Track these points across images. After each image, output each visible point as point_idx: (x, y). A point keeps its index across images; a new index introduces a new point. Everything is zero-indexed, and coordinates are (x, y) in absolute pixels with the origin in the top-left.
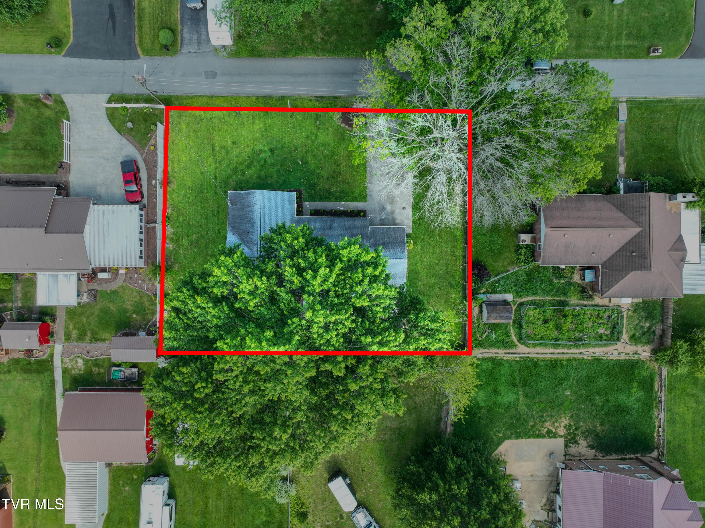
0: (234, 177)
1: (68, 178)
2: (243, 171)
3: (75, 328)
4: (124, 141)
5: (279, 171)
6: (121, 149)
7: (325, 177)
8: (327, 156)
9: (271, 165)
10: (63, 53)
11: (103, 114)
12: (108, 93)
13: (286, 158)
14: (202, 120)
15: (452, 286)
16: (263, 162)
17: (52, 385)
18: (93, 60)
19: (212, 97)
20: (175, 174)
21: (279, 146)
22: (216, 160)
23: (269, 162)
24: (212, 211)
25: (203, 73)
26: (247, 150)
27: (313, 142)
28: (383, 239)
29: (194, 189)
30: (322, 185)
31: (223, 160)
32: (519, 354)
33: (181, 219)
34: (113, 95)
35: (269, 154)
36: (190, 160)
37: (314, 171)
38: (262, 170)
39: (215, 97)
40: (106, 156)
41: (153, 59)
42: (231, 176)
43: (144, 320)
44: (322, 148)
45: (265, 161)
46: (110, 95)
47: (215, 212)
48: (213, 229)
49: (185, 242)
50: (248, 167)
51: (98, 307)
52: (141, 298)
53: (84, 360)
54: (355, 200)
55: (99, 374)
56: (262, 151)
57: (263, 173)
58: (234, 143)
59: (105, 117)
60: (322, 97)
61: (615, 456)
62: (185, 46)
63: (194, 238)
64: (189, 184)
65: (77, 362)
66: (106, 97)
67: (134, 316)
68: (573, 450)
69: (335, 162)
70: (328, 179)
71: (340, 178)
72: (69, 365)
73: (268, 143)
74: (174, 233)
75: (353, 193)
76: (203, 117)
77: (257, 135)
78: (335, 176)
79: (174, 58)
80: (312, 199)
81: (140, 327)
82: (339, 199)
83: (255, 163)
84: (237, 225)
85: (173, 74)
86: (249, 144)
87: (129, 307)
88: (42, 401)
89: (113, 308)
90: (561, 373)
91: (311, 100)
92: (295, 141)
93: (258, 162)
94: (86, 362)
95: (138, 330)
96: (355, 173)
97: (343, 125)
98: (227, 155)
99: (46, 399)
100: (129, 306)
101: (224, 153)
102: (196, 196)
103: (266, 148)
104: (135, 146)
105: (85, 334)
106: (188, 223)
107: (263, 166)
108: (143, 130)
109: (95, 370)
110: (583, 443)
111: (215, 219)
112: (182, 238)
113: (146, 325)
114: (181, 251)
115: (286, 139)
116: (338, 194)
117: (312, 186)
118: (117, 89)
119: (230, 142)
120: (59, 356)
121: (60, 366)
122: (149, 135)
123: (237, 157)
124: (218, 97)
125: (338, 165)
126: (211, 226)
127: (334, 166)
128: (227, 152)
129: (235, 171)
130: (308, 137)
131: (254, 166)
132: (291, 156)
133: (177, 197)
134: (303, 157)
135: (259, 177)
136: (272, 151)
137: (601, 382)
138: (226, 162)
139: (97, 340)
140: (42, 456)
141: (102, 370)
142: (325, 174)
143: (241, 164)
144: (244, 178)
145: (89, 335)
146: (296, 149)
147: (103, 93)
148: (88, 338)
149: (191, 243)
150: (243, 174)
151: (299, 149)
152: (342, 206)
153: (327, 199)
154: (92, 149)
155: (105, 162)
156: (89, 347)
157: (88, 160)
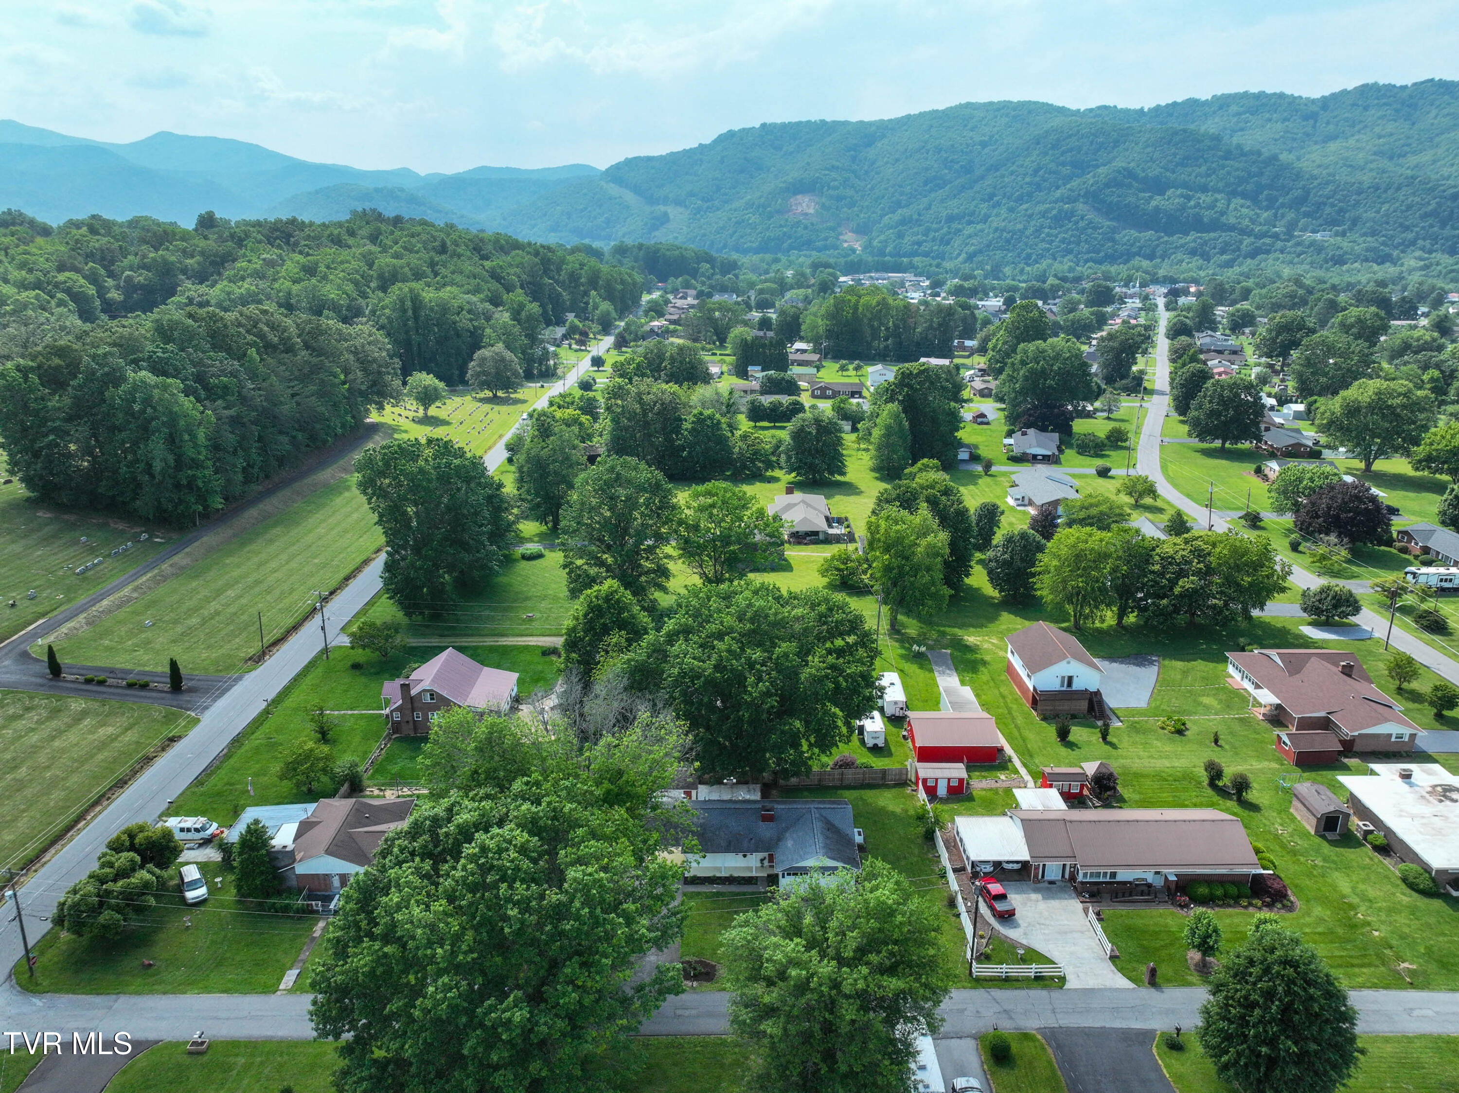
1: (1083, 904)
4: (1024, 942)
6: (1025, 934)
10: (1158, 1033)
12: (1069, 990)
17: (1023, 764)
18: (1107, 1026)
34: (1061, 988)
40: (1043, 926)
41: (1016, 1030)
46: (1065, 987)
49: (913, 858)
52: (952, 818)
53: (1000, 779)
54: (699, 893)
55: (980, 772)
62: (973, 1045)
65: (1006, 777)
66: (1069, 985)
72: (1014, 777)
75: (701, 899)
79: (984, 1030)
82: (720, 894)
88: (1031, 754)
94: (996, 777)
95: (948, 798)
96: (698, 918)
97: (713, 962)
99: (1027, 757)
104: (1007, 937)
108: (1003, 954)
109: (985, 771)
112: (918, 861)
113: (940, 801)
114: (916, 851)
116: (721, 898)
118: (1056, 994)
120: (1026, 780)
122: (991, 947)
139: (991, 790)
141: (977, 773)
145: (1000, 792)
147: (1076, 990)
148: (1001, 789)
152: (715, 888)
153: (736, 894)
154: (1066, 933)
155: (1043, 921)
156: (998, 785)
157: (1066, 922)
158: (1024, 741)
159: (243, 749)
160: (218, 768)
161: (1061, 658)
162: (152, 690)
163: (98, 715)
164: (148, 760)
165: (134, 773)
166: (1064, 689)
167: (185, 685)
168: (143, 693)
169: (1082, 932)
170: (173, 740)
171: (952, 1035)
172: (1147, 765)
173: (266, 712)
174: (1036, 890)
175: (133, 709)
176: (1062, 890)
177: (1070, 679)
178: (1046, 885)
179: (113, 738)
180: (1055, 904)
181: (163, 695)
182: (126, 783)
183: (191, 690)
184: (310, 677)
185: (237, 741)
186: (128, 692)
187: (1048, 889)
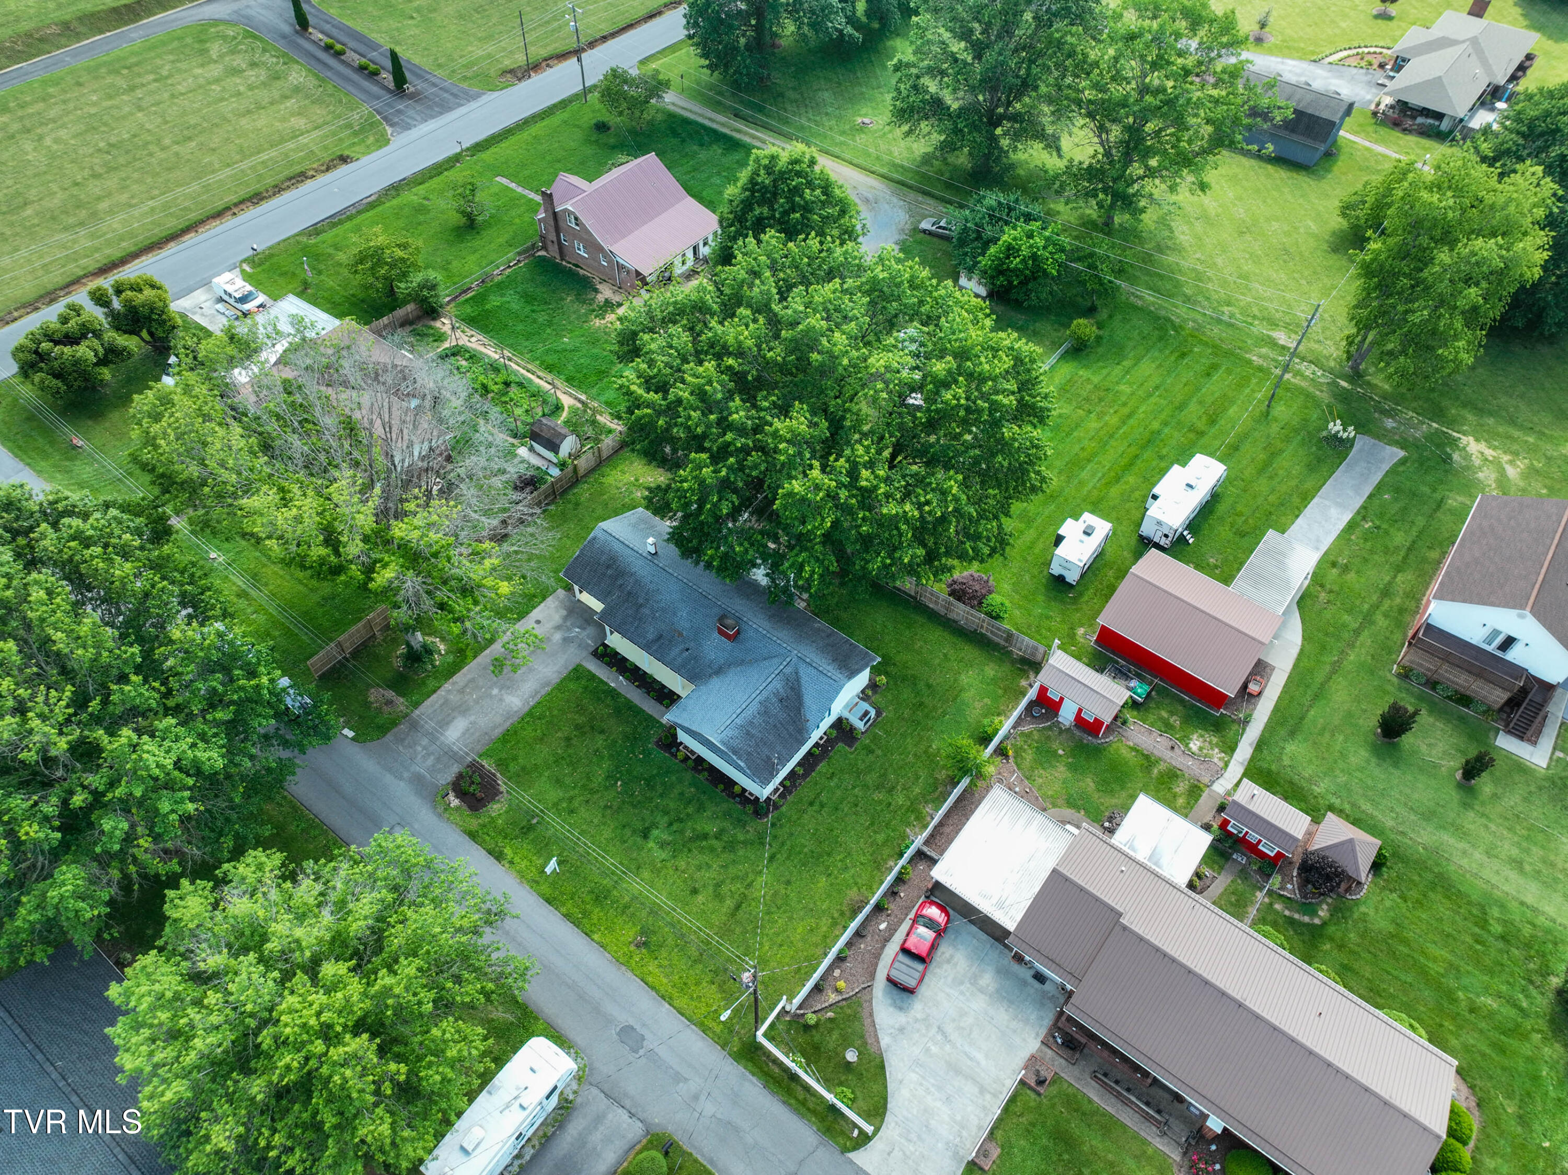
0: (741, 837)
1: (1039, 1050)
2: (717, 837)
3: (1175, 796)
4: (885, 1041)
5: (661, 796)
6: (901, 1030)
7: (603, 737)
8: (571, 764)
9: (666, 813)
11: (891, 1129)
12: (851, 1162)
13: (635, 807)
14: (716, 972)
15: (577, 504)
16: (675, 827)
17: (1260, 746)
19: (663, 997)
20: (836, 915)
21: (628, 832)
22: (749, 885)
23: (666, 818)
24: (819, 812)
25: (641, 1052)
26: (682, 864)
27: (571, 799)
28: (604, 574)
29: (822, 869)
30: (617, 729)
31: (735, 878)
32: (576, 398)
33: (880, 838)
34: (845, 1150)
35: (655, 832)
36: (791, 919)
37: (611, 756)
38: (688, 815)
39: (657, 992)
40: (939, 1037)
41: (711, 1162)
42: (745, 843)
43: (1048, 738)
44: (568, 781)
45: (670, 824)
46: (851, 1155)
47: (816, 808)
48: (838, 787)
49: (900, 799)
50: (705, 836)
51: (1114, 801)
52: (1032, 769)
53: (1187, 745)
54: (593, 677)
55: (1172, 713)
56: (662, 845)
57: (690, 810)
58: (695, 891)
59: (889, 1117)
60: (490, 852)
61: (581, 272)
62: (630, 1136)
63: (878, 796)
64: (823, 881)
65: (1201, 749)
66: (859, 1157)
67: (1061, 752)
68: (616, 298)
69: (569, 746)
70: (602, 732)
71: (581, 720)
72: (1217, 755)
73: (640, 849)
74: (909, 824)
75: (586, 688)
76: (711, 975)
77: (646, 874)
78: (587, 729)
79: (670, 1128)
80: (651, 721)
81: (1061, 731)
82: (613, 694)
83: (689, 834)
84: (791, 728)
85: (696, 1098)
86: (671, 872)
87: (1062, 769)
88: (1292, 734)
89: (1089, 784)
90: (550, 359)
91: (511, 862)
92: (596, 821)
93: (682, 832)
94: (1185, 739)
95: (1068, 730)
96: (555, 712)
97: (503, 788)
98: (723, 882)
99: (1283, 732)
100: (1061, 771)
101: (725, 889)
102: (829, 855)
103: (651, 844)
104: (871, 1015)
105: (1161, 775)
106: (872, 824)
107: (680, 820)
108: (835, 1035)
109: (1175, 721)
110: (600, 298)
111: (824, 797)
112: (901, 807)
113: (1050, 728)
114: (917, 790)
115: (607, 833)
116: (609, 701)
117: (633, 739)
118: (825, 1154)
119: (700, 898)
120: (1226, 775)
121: (1233, 762)
122: (830, 1014)
123: (709, 866)
124: (653, 988)
125: (568, 739)
126: (839, 793)
127: (574, 742)
128: (718, 885)
129: (731, 846)
130: (572, 812)
131: (694, 830)
132: (624, 802)
133: (860, 876)
134: (606, 788)
135: (701, 808)
136: (645, 835)
137: (520, 327)
138: (732, 871)
139: (1147, 757)
140: (1328, 668)
141: (1164, 714)
142: (600, 741)
143: (712, 850)
144: (727, 824)
145: (1156, 771)
146: (606, 807)
148: (1162, 766)
149: (891, 790)
150: (722, 831)
151: (602, 804)
152: (617, 682)
153: (631, 706)
154: (958, 1072)
155: (949, 1028)
156: (1167, 755)
157: (980, 1057)
158: (1316, 697)
159: (395, 202)
160: (350, 218)
161: (1513, 602)
162: (378, 83)
163: (307, 97)
164: (301, 177)
165: (278, 189)
166: (1489, 648)
167: (409, 88)
168: (366, 84)
169: (982, 1090)
170: (344, 160)
171: (628, 1103)
172: (1487, 874)
173: (455, 159)
174: (1002, 972)
175: (340, 101)
176: (1042, 1000)
177: (1509, 642)
178: (1028, 975)
179: (295, 134)
180: (1003, 1015)
181: (382, 92)
182: (262, 199)
183: (412, 96)
184: (545, 123)
185: (395, 189)
186: (355, 77)
187: (1024, 983)
